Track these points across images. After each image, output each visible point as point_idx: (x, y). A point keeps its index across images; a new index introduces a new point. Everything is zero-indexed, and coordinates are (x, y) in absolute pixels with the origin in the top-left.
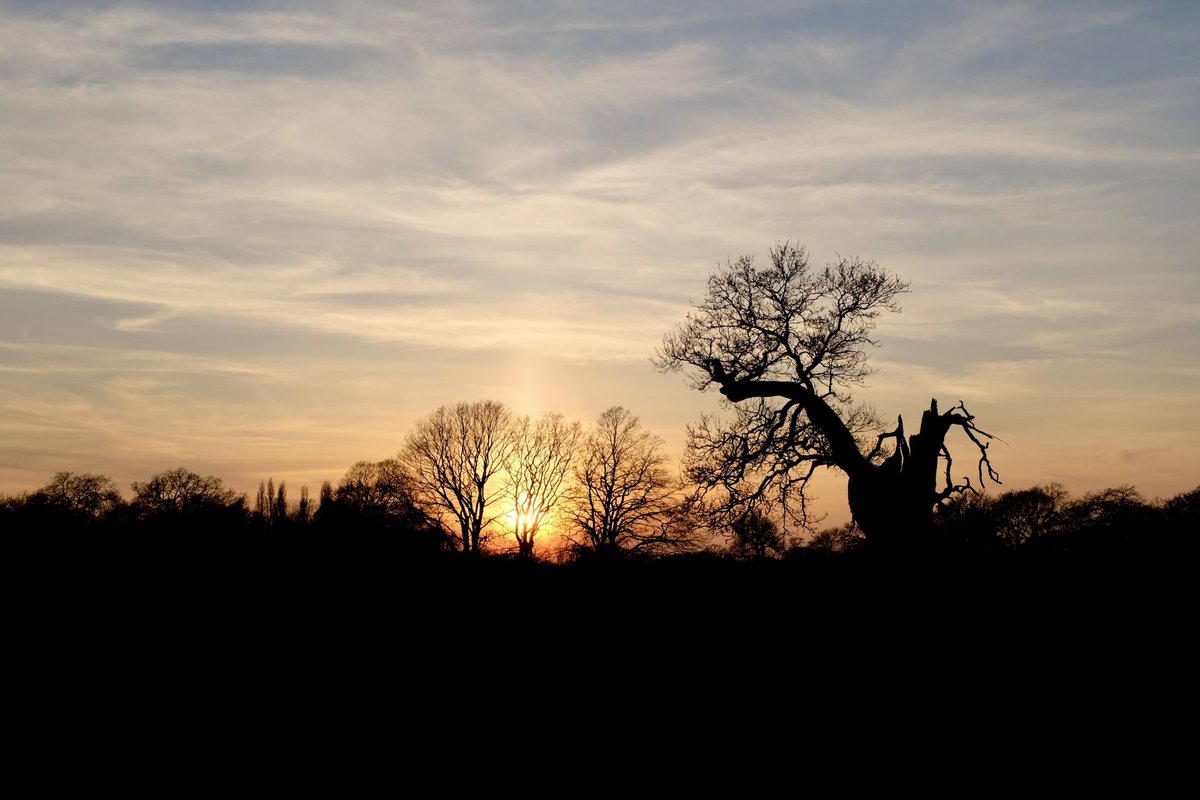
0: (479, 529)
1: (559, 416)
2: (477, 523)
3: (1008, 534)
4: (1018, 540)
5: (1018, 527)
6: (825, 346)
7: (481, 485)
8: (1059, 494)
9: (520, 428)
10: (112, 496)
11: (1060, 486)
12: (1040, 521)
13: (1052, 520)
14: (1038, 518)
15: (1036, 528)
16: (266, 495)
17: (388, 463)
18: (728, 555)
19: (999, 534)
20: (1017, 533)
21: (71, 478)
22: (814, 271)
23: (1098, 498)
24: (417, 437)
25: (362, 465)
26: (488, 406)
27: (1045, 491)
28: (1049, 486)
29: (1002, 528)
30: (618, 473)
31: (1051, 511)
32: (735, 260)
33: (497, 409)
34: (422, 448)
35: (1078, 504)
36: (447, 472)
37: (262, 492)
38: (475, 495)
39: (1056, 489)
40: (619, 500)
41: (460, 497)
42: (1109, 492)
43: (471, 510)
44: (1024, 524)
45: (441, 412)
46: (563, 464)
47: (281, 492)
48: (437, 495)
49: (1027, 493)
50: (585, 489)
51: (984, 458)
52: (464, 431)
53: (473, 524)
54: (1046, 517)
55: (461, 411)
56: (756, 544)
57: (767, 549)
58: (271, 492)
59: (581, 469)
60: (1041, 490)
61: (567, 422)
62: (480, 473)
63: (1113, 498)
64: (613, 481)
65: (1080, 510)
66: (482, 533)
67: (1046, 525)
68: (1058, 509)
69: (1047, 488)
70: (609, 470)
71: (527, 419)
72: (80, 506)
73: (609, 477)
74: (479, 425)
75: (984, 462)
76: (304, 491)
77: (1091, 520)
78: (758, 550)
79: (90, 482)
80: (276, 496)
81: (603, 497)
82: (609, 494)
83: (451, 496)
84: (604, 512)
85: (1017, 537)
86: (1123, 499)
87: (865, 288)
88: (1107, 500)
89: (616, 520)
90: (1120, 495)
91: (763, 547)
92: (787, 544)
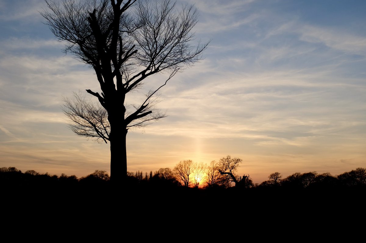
0: (188, 184)
1: (203, 163)
2: (188, 183)
6: (233, 167)
7: (188, 176)
9: (195, 165)
10: (107, 175)
14: (311, 179)
16: (138, 174)
17: (167, 168)
21: (98, 171)
22: (232, 158)
23: (322, 175)
24: (176, 167)
25: (161, 169)
26: (189, 161)
30: (214, 173)
32: (222, 158)
33: (191, 161)
34: (177, 169)
36: (182, 173)
37: (137, 173)
38: (187, 177)
40: (214, 178)
41: (184, 178)
42: (325, 174)
43: (186, 180)
45: (181, 162)
46: (204, 171)
47: (141, 174)
48: (180, 177)
50: (208, 176)
52: (185, 166)
53: (187, 183)
54: (313, 179)
55: (184, 162)
58: (139, 173)
59: (207, 172)
61: (204, 164)
62: (188, 173)
64: (213, 175)
66: (189, 185)
70: (212, 173)
71: (197, 163)
72: (101, 177)
73: (212, 174)
74: (188, 165)
76: (146, 173)
79: (102, 172)
80: (140, 174)
81: (211, 178)
82: (212, 177)
83: (183, 178)
84: (211, 181)
87: (238, 161)
89: (214, 182)
91: (249, 186)
92: (255, 185)
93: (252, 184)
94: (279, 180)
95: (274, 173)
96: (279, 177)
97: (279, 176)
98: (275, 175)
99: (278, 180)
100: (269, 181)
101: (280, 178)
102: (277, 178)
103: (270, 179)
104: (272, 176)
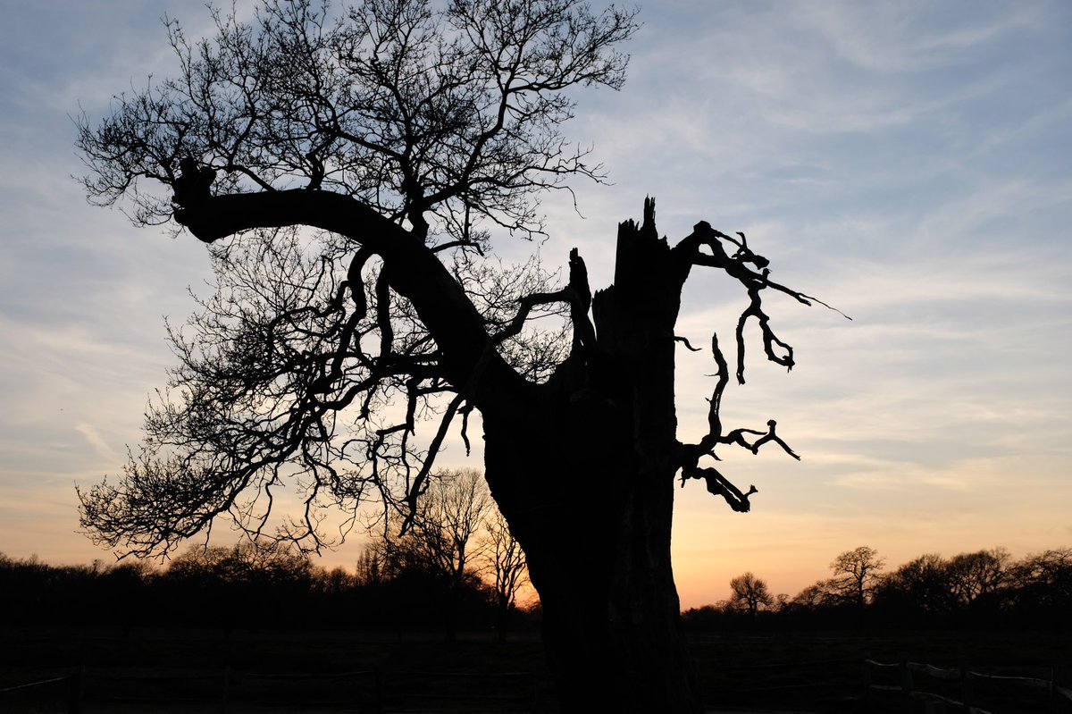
3: (960, 591)
4: (969, 596)
5: (969, 584)
8: (1003, 556)
11: (1004, 549)
12: (988, 580)
13: (998, 578)
14: (986, 576)
15: (985, 585)
18: (729, 607)
19: (953, 590)
20: (968, 589)
23: (1039, 558)
27: (990, 554)
28: (995, 549)
29: (956, 585)
31: (996, 571)
35: (1020, 565)
39: (1001, 552)
42: (1049, 554)
44: (974, 582)
49: (975, 555)
51: (755, 309)
54: (994, 575)
56: (750, 599)
57: (758, 603)
60: (987, 554)
63: (1052, 559)
65: (1022, 571)
67: (994, 583)
68: (1003, 569)
69: (992, 551)
75: (753, 321)
77: (1033, 579)
78: (751, 605)
85: (969, 593)
86: (1062, 560)
88: (1047, 560)
90: (1059, 556)
91: (756, 603)
92: (776, 600)
93: (764, 599)
94: (874, 576)
95: (853, 550)
96: (871, 567)
97: (873, 561)
98: (857, 560)
99: (868, 577)
100: (832, 583)
101: (876, 571)
102: (864, 569)
103: (836, 574)
104: (845, 561)
